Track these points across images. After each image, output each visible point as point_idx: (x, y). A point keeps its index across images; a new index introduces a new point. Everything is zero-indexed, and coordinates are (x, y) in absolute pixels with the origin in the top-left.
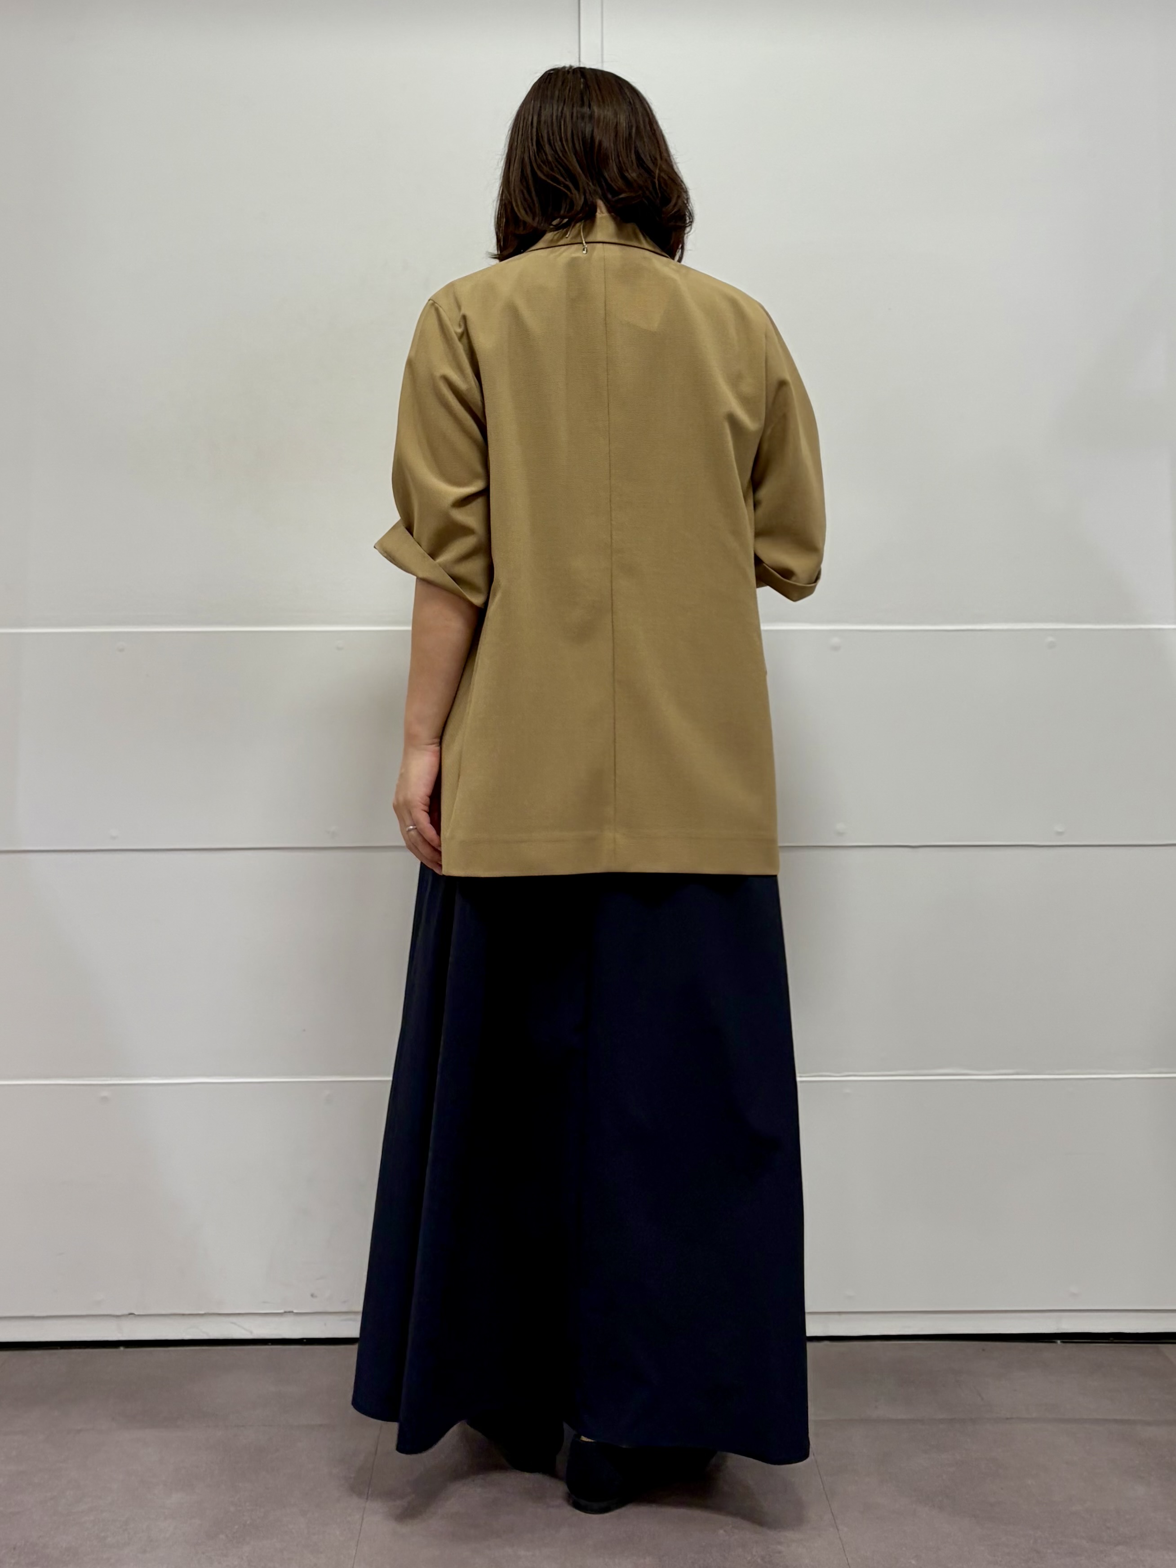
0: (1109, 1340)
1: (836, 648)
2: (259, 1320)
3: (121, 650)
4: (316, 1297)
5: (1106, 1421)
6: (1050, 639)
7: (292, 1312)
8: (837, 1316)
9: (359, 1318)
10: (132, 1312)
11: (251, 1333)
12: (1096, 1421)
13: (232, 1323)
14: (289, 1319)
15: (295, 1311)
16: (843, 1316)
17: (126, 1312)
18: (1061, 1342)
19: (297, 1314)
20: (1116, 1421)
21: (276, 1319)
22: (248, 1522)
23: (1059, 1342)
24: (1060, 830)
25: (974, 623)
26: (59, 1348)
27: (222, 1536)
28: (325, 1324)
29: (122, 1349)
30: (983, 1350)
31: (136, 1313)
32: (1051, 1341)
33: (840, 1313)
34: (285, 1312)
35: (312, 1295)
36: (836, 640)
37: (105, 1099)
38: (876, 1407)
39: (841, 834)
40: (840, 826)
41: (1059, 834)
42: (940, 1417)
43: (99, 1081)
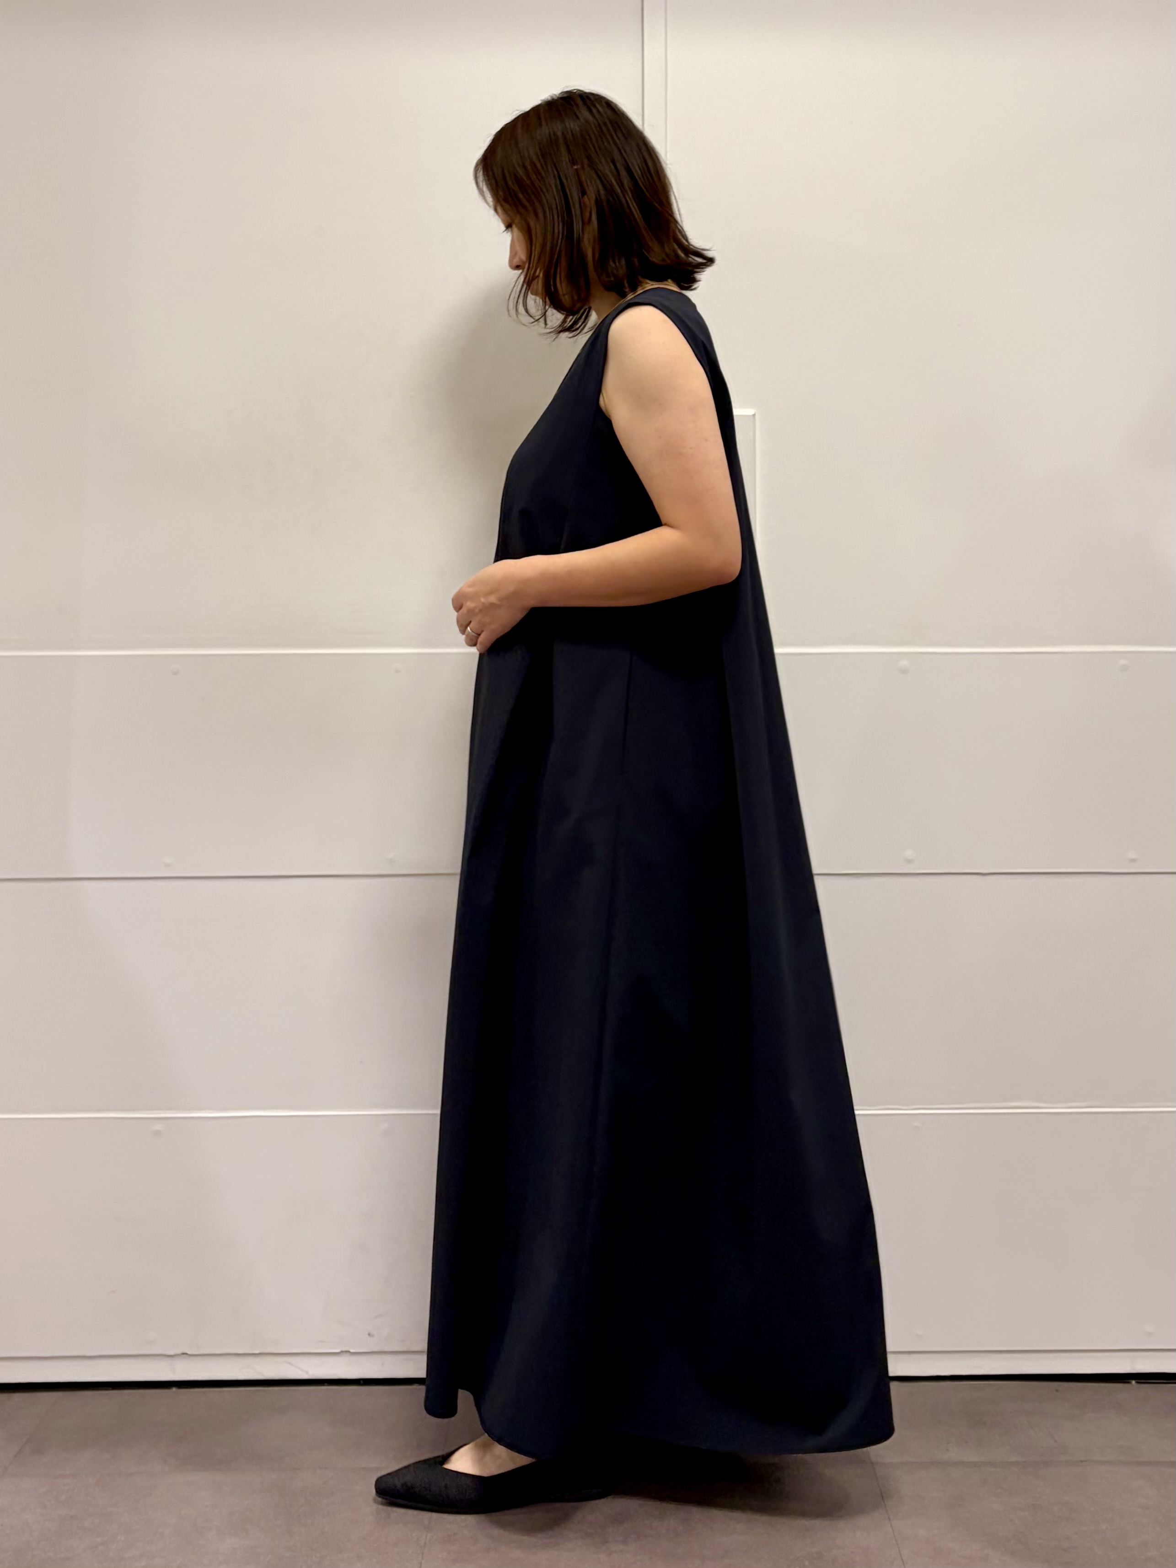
1: (904, 671)
2: (315, 1360)
3: (175, 673)
4: (373, 1335)
6: (1123, 662)
7: (348, 1352)
8: (906, 1356)
9: (424, 1358)
10: (185, 1351)
11: (307, 1373)
13: (289, 1363)
14: (346, 1358)
15: (352, 1351)
16: (913, 1356)
17: (179, 1351)
18: (1136, 1382)
19: (354, 1353)
21: (333, 1359)
23: (1134, 1382)
24: (1134, 857)
25: (1042, 645)
26: (111, 1388)
28: (383, 1364)
29: (174, 1389)
30: (1057, 1391)
31: (189, 1353)
32: (1125, 1381)
33: (910, 1352)
34: (342, 1352)
35: (369, 1335)
36: (904, 663)
37: (157, 1133)
38: (947, 1450)
39: (909, 861)
40: (909, 854)
41: (1133, 861)
42: (1013, 1459)
43: (153, 1114)
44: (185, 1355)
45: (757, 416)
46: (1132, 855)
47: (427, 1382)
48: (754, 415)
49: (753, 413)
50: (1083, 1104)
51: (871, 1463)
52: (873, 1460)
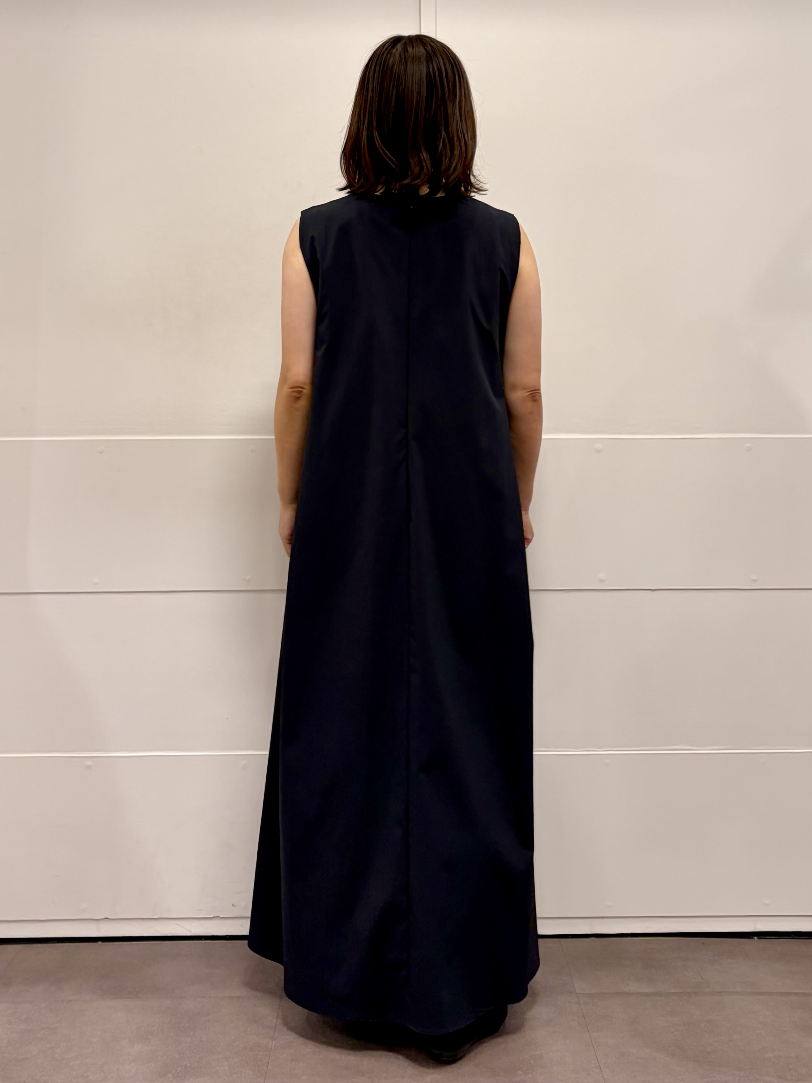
0: (790, 936)
1: (598, 451)
2: (196, 923)
3: (101, 453)
4: (235, 906)
5: (788, 994)
6: (749, 445)
7: (219, 917)
8: (600, 920)
10: (107, 917)
11: (190, 931)
12: (782, 994)
13: (177, 924)
14: (217, 922)
15: (221, 916)
16: (605, 920)
17: (103, 917)
18: (757, 938)
19: (223, 918)
20: (796, 994)
21: (208, 922)
22: (188, 1065)
23: (756, 938)
24: (755, 578)
25: (693, 433)
26: (56, 942)
27: (170, 1075)
28: (242, 926)
29: (100, 943)
30: (703, 944)
31: (110, 918)
32: (750, 937)
33: (603, 917)
34: (214, 917)
35: (233, 905)
36: (598, 446)
37: (89, 767)
38: (628, 984)
39: (602, 581)
40: (602, 576)
41: (755, 581)
42: (673, 991)
43: (85, 754)
44: (107, 919)
46: (754, 578)
50: (721, 747)
51: (576, 993)
52: (578, 991)
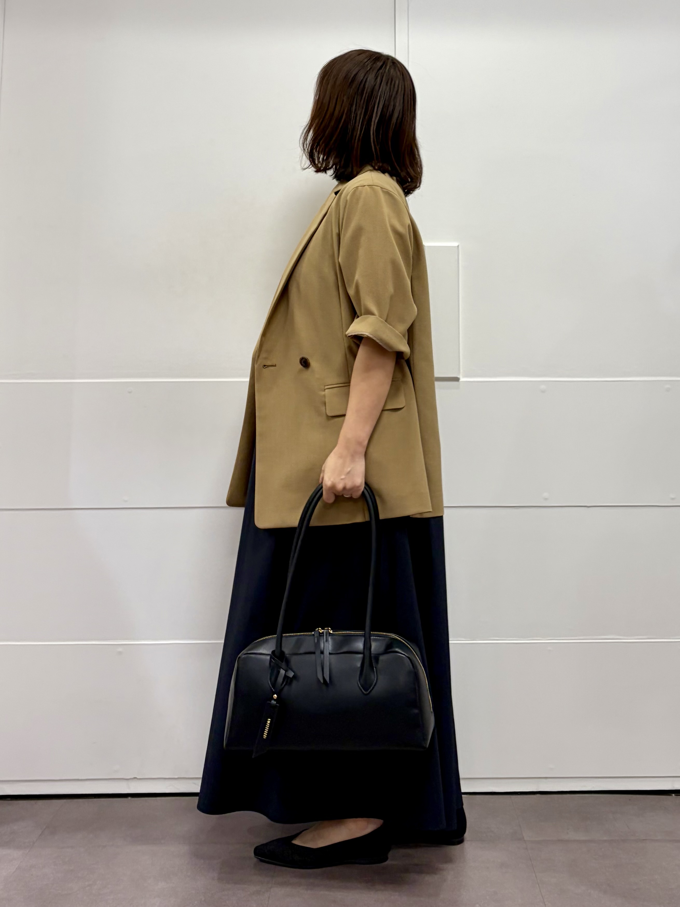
1: (543, 392)
3: (130, 392)
6: (668, 386)
8: (544, 780)
10: (135, 777)
13: (194, 783)
16: (548, 780)
17: (133, 777)
18: (675, 795)
23: (673, 795)
25: (622, 377)
26: (93, 798)
29: (129, 798)
30: (630, 800)
31: (138, 777)
32: (668, 794)
33: (546, 778)
36: (543, 387)
37: (120, 653)
38: (567, 833)
39: (546, 499)
40: (546, 495)
41: (673, 499)
42: (605, 838)
43: (115, 642)
44: (135, 779)
45: (460, 247)
46: (672, 496)
47: (200, 794)
48: (458, 246)
49: (457, 245)
50: (644, 637)
51: (524, 840)
52: (525, 839)
